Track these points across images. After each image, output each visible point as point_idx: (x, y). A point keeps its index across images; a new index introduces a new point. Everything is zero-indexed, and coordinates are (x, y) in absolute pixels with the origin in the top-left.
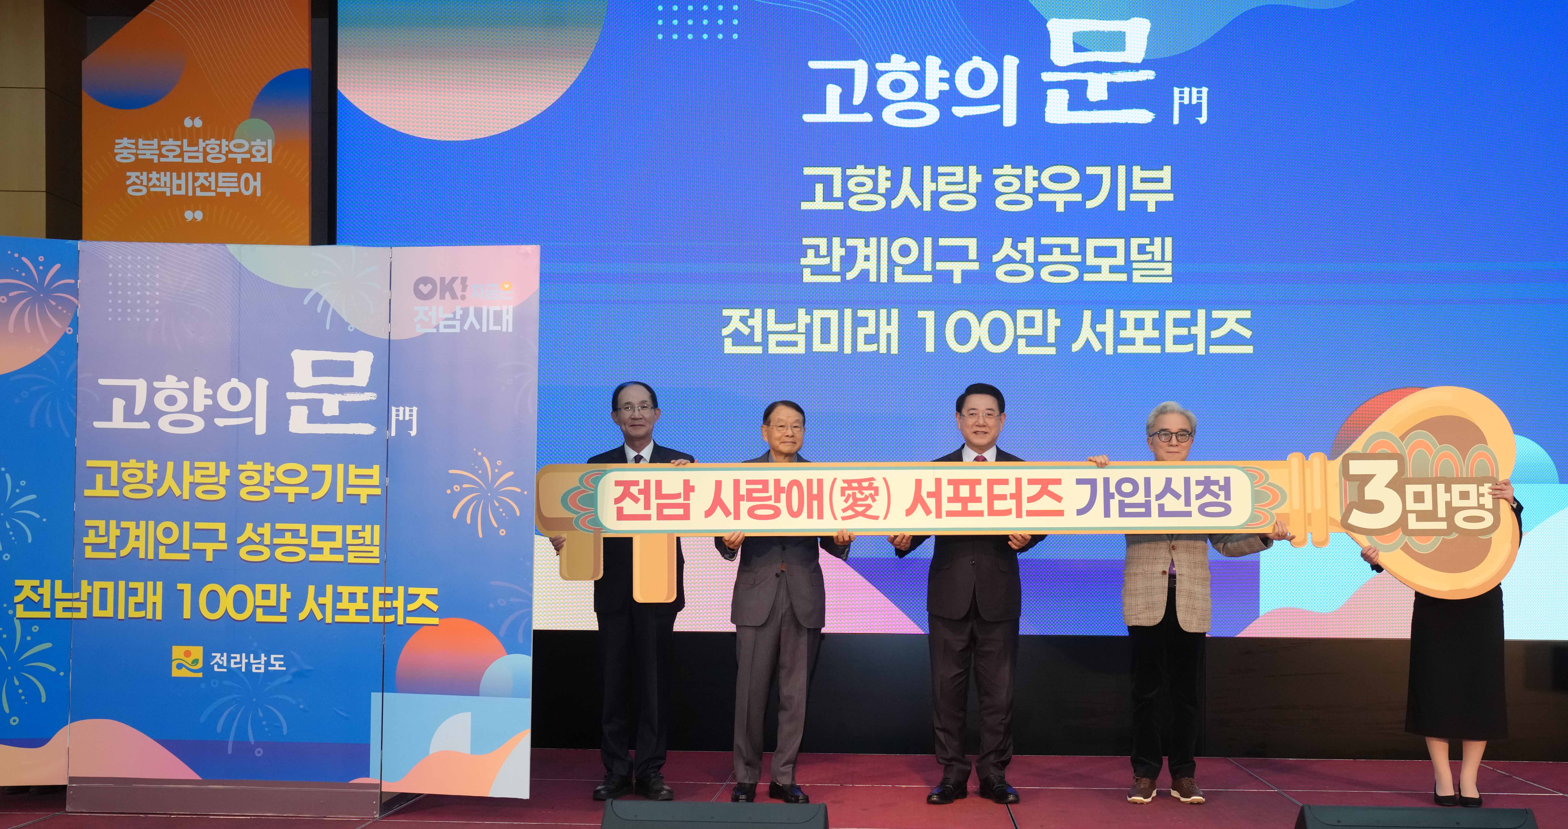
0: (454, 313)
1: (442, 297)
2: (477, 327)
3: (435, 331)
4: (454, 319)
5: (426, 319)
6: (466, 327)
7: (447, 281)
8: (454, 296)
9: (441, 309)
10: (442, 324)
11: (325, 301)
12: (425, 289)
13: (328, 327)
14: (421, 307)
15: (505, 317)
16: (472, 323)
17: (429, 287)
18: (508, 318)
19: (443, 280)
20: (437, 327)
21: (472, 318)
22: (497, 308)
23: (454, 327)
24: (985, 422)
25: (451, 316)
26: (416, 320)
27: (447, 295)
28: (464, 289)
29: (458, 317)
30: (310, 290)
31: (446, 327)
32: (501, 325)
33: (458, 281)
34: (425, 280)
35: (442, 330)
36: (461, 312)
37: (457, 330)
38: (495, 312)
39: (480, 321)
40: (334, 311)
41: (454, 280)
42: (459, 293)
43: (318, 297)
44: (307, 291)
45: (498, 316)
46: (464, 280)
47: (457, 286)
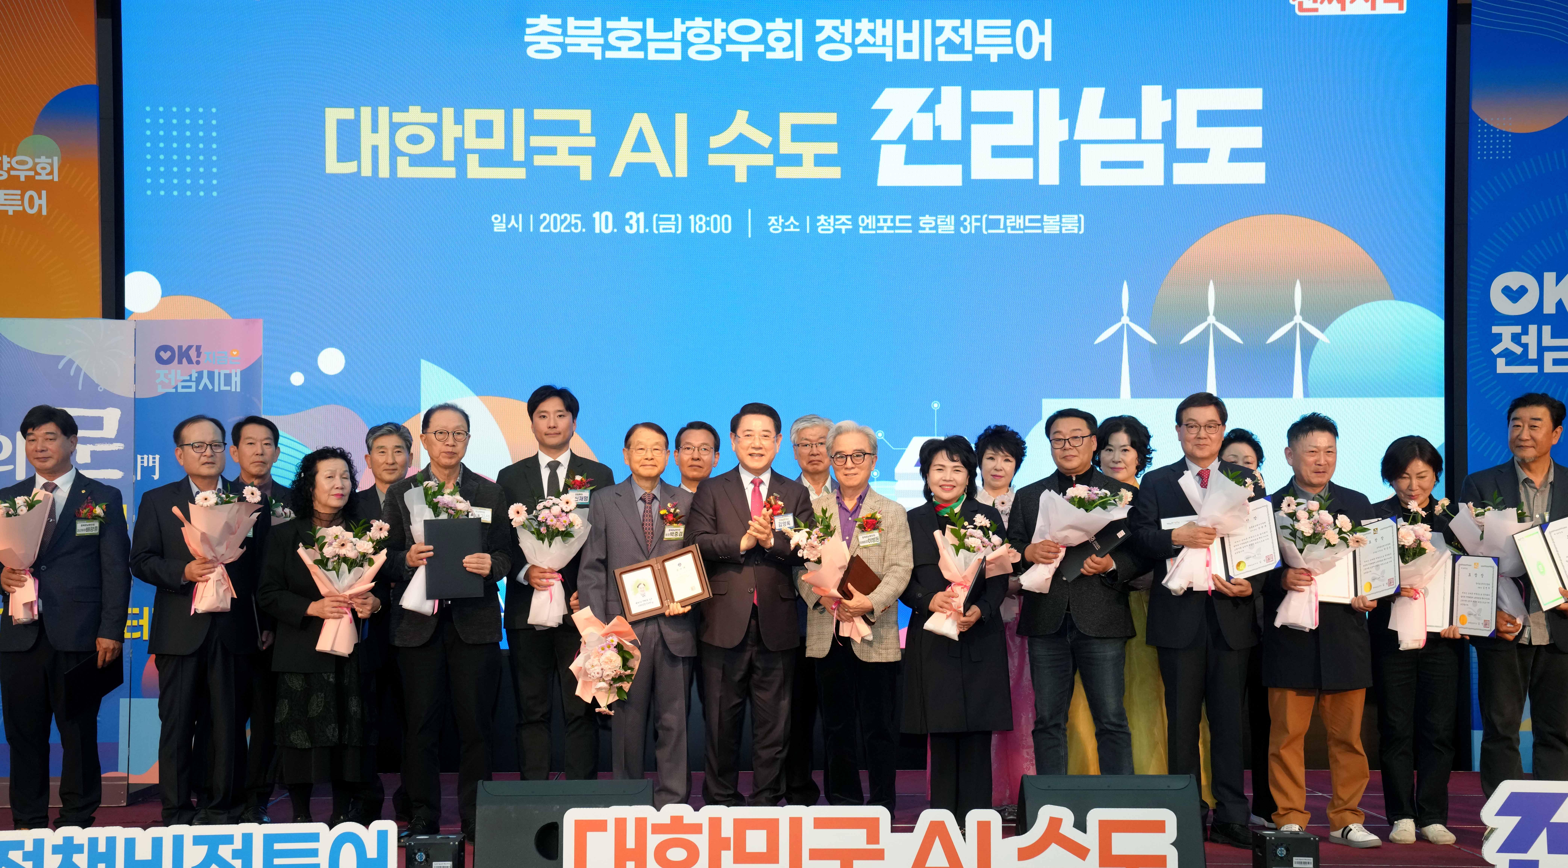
0: (191, 376)
1: (180, 362)
2: (210, 387)
3: (174, 391)
4: (190, 380)
5: (167, 381)
6: (201, 388)
7: (184, 349)
8: (190, 361)
9: (179, 372)
10: (180, 385)
11: (78, 366)
12: (165, 356)
13: (80, 388)
14: (162, 371)
15: (234, 379)
16: (205, 385)
17: (169, 354)
18: (236, 380)
19: (180, 347)
20: (176, 388)
21: (205, 380)
22: (228, 372)
23: (190, 387)
24: (761, 443)
25: (188, 378)
26: (158, 381)
27: (184, 360)
28: (199, 355)
29: (194, 379)
30: (63, 357)
31: (183, 387)
32: (230, 385)
33: (194, 349)
34: (165, 348)
35: (180, 390)
36: (196, 375)
37: (193, 390)
38: (225, 374)
39: (212, 382)
40: (85, 375)
41: (190, 347)
42: (194, 359)
43: (71, 362)
44: (60, 358)
45: (228, 378)
46: (198, 348)
47: (193, 353)
